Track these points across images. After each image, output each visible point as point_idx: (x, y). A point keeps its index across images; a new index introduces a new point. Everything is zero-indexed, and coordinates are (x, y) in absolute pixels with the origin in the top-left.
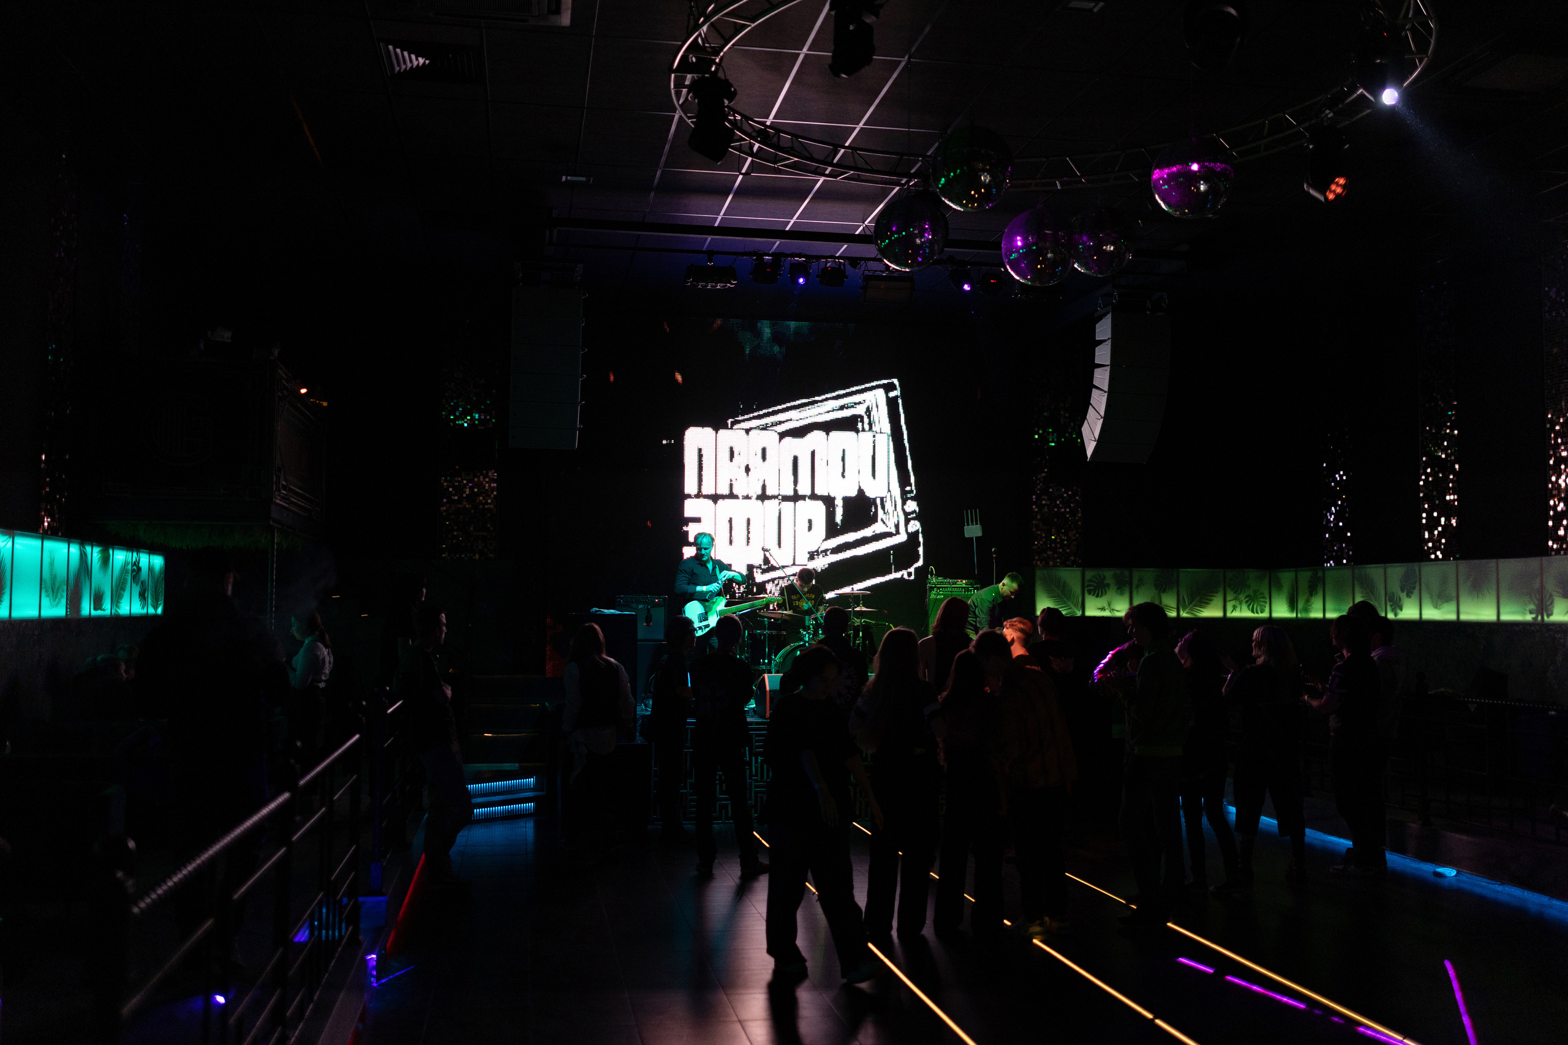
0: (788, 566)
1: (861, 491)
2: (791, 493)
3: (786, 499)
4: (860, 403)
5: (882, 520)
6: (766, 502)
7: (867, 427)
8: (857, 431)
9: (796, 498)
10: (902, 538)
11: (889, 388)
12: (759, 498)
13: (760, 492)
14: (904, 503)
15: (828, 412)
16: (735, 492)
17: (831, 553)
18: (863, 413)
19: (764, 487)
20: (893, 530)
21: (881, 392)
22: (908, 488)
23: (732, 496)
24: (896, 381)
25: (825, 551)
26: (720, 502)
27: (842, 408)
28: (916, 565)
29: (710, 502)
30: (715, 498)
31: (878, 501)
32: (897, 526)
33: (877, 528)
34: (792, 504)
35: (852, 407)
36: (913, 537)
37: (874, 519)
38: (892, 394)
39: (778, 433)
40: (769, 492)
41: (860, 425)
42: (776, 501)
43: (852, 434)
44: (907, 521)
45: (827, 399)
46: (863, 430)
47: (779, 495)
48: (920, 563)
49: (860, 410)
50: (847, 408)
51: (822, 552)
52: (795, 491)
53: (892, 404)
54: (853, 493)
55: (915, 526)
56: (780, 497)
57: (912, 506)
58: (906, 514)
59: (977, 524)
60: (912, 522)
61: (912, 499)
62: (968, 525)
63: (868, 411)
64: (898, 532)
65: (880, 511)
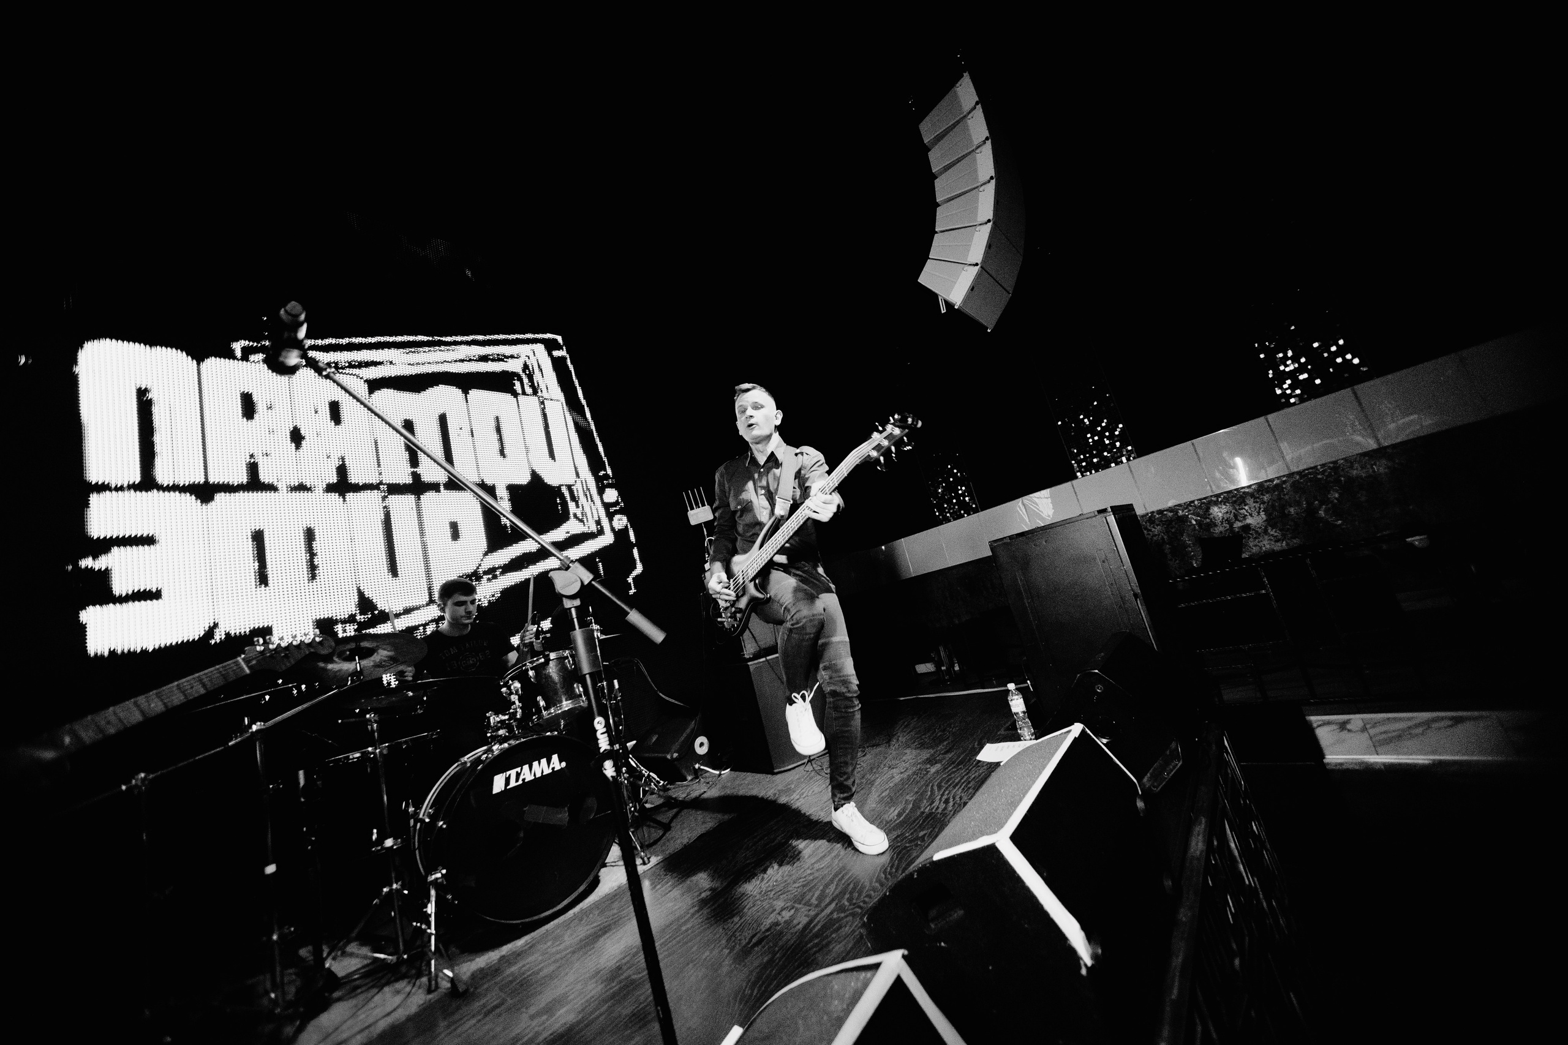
0: (417, 608)
1: (535, 477)
2: (409, 480)
3: (395, 489)
4: (512, 357)
5: (575, 516)
6: (350, 496)
7: (529, 390)
8: (515, 394)
9: (418, 487)
10: (608, 539)
11: (550, 346)
12: (330, 488)
13: (333, 479)
14: (601, 492)
15: (462, 361)
16: (264, 477)
17: (502, 573)
18: (520, 371)
19: (342, 470)
20: (593, 528)
21: (540, 348)
22: (602, 473)
23: (254, 483)
24: (559, 339)
25: (491, 571)
26: (220, 497)
27: (484, 359)
28: (635, 573)
29: (189, 499)
30: (205, 492)
31: (564, 490)
32: (598, 522)
33: (572, 527)
34: (410, 499)
35: (502, 360)
36: (621, 535)
37: (564, 517)
38: (557, 353)
39: (365, 381)
40: (354, 478)
41: (518, 386)
42: (376, 495)
43: (507, 397)
44: (610, 516)
45: (456, 343)
46: (524, 393)
47: (381, 483)
48: (639, 569)
49: (514, 366)
50: (493, 360)
51: (485, 573)
52: (416, 476)
53: (559, 365)
54: (524, 479)
55: (621, 521)
56: (383, 487)
57: (611, 495)
58: (607, 506)
59: (703, 505)
60: (617, 517)
61: (610, 486)
62: (692, 509)
63: (526, 367)
64: (601, 532)
65: (572, 506)
